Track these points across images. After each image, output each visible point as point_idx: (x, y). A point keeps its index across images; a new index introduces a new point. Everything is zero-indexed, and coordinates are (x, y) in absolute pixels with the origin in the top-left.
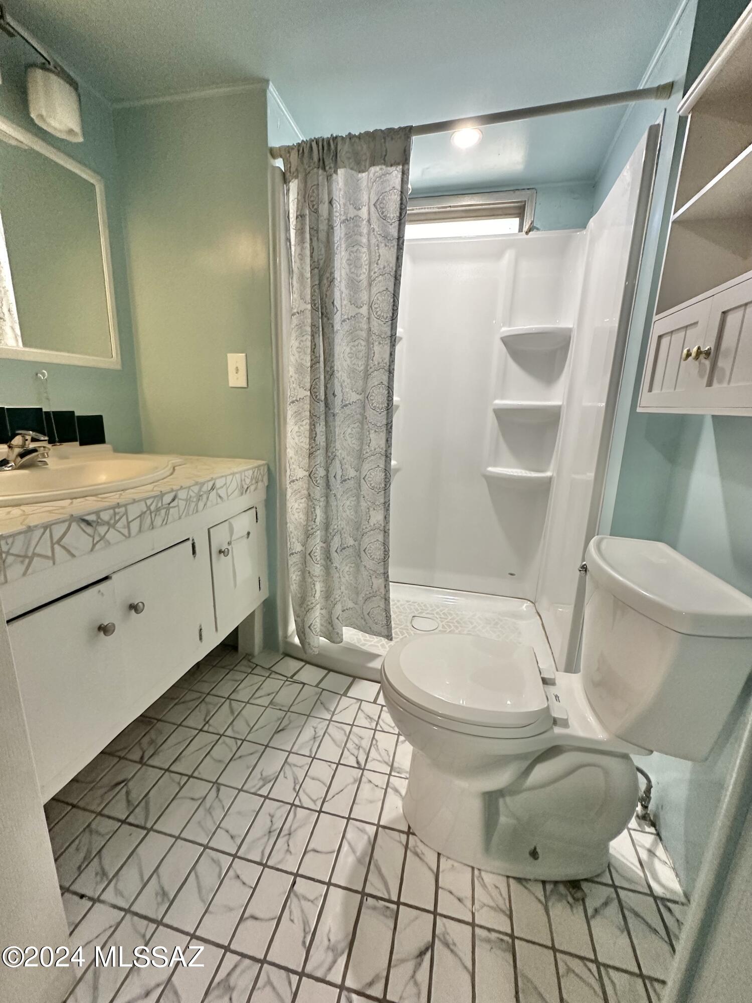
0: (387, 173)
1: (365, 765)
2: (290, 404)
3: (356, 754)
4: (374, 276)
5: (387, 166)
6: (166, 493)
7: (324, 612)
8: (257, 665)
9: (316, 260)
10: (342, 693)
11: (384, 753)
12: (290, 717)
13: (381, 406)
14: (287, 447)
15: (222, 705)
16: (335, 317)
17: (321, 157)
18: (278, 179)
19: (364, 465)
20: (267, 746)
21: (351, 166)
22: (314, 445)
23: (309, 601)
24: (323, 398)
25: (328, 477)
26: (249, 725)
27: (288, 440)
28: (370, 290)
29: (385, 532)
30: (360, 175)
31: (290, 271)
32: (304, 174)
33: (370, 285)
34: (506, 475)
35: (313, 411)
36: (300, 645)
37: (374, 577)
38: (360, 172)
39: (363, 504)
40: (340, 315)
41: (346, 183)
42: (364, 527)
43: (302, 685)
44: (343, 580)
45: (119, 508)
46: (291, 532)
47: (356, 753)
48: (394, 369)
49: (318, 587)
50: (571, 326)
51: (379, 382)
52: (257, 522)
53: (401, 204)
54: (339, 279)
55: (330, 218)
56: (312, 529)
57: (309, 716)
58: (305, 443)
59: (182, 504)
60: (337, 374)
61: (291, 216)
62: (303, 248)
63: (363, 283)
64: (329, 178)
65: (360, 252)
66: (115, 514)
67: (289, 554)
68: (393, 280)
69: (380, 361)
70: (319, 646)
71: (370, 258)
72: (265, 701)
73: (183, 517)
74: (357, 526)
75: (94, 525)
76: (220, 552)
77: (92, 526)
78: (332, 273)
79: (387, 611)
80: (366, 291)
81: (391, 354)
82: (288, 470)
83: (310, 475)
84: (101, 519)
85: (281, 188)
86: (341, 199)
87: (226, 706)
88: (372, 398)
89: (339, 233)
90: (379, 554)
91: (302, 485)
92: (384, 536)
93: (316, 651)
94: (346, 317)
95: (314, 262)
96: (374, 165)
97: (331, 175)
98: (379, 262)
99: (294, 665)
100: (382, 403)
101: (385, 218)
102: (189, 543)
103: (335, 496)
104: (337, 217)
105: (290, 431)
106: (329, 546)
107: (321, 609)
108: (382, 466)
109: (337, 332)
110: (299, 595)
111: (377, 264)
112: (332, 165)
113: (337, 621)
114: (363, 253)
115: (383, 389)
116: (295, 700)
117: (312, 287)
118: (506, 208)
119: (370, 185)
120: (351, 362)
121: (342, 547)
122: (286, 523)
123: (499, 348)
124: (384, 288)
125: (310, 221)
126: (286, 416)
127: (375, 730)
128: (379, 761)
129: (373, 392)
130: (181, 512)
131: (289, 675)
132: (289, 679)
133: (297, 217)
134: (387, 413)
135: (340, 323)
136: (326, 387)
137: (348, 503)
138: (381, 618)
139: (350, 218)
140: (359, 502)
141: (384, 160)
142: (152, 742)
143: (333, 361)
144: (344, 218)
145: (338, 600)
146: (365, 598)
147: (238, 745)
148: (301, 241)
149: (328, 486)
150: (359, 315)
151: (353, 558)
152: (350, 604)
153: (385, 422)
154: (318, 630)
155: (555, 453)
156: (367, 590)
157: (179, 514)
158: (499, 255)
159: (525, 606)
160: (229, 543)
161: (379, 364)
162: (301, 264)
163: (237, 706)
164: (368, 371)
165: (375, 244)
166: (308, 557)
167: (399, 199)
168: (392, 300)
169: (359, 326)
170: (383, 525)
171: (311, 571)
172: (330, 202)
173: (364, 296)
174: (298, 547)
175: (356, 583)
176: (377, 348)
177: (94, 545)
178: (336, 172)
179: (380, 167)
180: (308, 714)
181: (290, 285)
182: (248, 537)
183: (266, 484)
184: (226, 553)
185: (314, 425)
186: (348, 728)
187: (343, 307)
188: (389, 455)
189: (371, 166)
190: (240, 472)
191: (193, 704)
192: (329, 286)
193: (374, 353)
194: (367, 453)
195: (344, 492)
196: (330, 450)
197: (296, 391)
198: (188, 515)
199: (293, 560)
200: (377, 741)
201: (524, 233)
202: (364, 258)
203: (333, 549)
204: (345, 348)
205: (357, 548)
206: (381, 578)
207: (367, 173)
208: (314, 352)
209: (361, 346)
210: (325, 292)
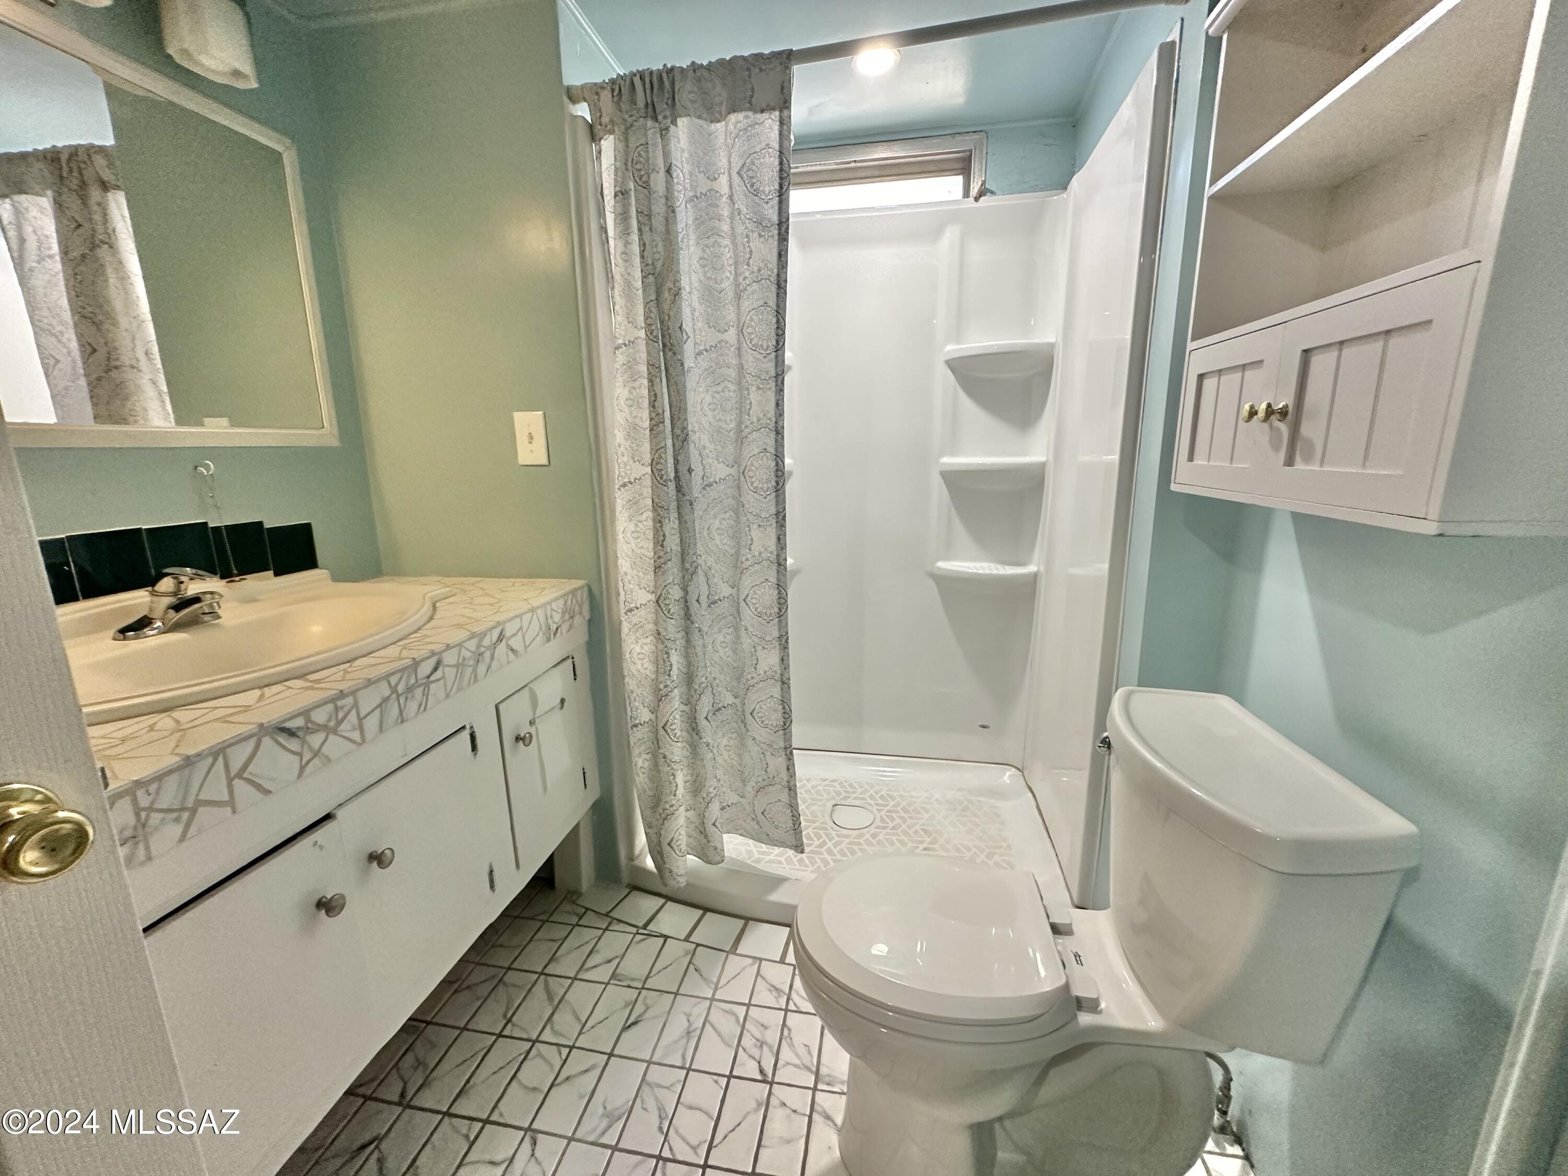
0: (756, 123)
1: (774, 1075)
2: (619, 489)
3: (757, 1057)
4: (744, 284)
5: (755, 112)
6: (423, 660)
7: (691, 814)
8: (587, 909)
9: (650, 262)
10: (727, 949)
11: (802, 1051)
12: (645, 998)
13: (765, 486)
14: (619, 555)
15: (533, 986)
16: (685, 347)
17: (649, 102)
18: (583, 134)
19: (743, 578)
20: (611, 1055)
21: (698, 114)
22: (661, 554)
23: (666, 802)
24: (672, 475)
25: (686, 602)
26: (578, 1019)
27: (619, 545)
28: (738, 304)
29: (783, 683)
30: (713, 126)
31: (609, 277)
32: (623, 127)
33: (738, 297)
34: (967, 573)
35: (657, 500)
36: (655, 870)
37: (769, 754)
38: (712, 122)
39: (746, 642)
40: (692, 345)
41: (692, 140)
42: (749, 677)
43: (662, 940)
44: (720, 760)
45: (344, 698)
46: (632, 692)
47: (756, 1053)
48: (783, 427)
49: (680, 778)
50: (1052, 340)
51: (760, 449)
52: (575, 679)
53: (781, 170)
54: (687, 288)
55: (669, 196)
56: (666, 686)
57: (676, 994)
58: (647, 548)
59: (450, 673)
60: (693, 437)
61: (606, 192)
62: (627, 243)
63: (726, 294)
64: (664, 132)
65: (720, 246)
66: (337, 709)
67: (630, 726)
68: (774, 288)
69: (761, 415)
70: (686, 873)
71: (736, 256)
72: (604, 974)
73: (452, 694)
74: (738, 674)
75: (300, 734)
76: (518, 739)
77: (298, 736)
78: (676, 281)
79: (793, 806)
80: (733, 305)
81: (777, 405)
82: (622, 593)
83: (657, 602)
84: (313, 723)
85: (588, 151)
86: (685, 165)
87: (539, 988)
88: (751, 474)
89: (685, 217)
90: (776, 718)
91: (645, 616)
92: (782, 689)
93: (682, 881)
94: (702, 347)
95: (647, 265)
96: (734, 111)
97: (667, 129)
98: (751, 261)
99: (649, 904)
100: (768, 481)
101: (756, 193)
102: (466, 735)
103: (700, 631)
104: (679, 192)
105: (622, 531)
106: (694, 711)
107: (687, 810)
108: (773, 580)
109: (689, 371)
110: (650, 793)
111: (748, 265)
112: (668, 113)
113: (713, 828)
114: (725, 247)
115: (768, 459)
116: (652, 967)
117: (646, 304)
118: (942, 161)
119: (730, 141)
120: (714, 417)
121: (716, 707)
122: (623, 677)
123: (944, 378)
124: (761, 303)
125: (637, 200)
126: (614, 507)
127: (786, 1010)
128: (796, 1066)
129: (752, 465)
130: (449, 688)
131: (641, 925)
132: (641, 931)
133: (616, 195)
134: (777, 496)
135: (693, 356)
136: (676, 462)
137: (720, 638)
138: (785, 820)
139: (701, 193)
140: (738, 637)
141: (750, 103)
142: (419, 1063)
143: (686, 420)
144: (691, 194)
145: (713, 795)
146: (757, 788)
147: (564, 1057)
148: (625, 232)
149: (687, 616)
150: (723, 344)
151: (735, 725)
152: (733, 798)
153: (773, 510)
154: (684, 848)
155: (1039, 537)
156: (759, 776)
157: (446, 689)
158: (936, 234)
159: (1008, 776)
160: (532, 723)
161: (759, 420)
162: (626, 268)
163: (558, 987)
164: (742, 431)
165: (742, 234)
166: (662, 732)
167: (777, 162)
168: (774, 320)
169: (724, 361)
170: (779, 672)
171: (666, 753)
172: (668, 171)
173: (730, 314)
174: (645, 715)
175: (740, 765)
176: (754, 396)
177: (302, 769)
178: (674, 122)
179: (743, 114)
180: (675, 991)
181: (609, 298)
182: (562, 707)
183: (587, 617)
184: (527, 741)
185: (660, 522)
186: (741, 1011)
187: (697, 332)
188: (783, 563)
189: (729, 113)
190: (544, 606)
191: (484, 990)
192: (674, 302)
193: (751, 403)
194: (747, 560)
195: (713, 622)
196: (688, 559)
197: (628, 467)
198: (460, 689)
199: (639, 738)
200: (789, 1030)
201: (971, 199)
202: (727, 255)
203: (701, 716)
204: (702, 396)
205: (740, 709)
206: (781, 756)
207: (724, 122)
208: (654, 407)
209: (729, 391)
210: (666, 312)
